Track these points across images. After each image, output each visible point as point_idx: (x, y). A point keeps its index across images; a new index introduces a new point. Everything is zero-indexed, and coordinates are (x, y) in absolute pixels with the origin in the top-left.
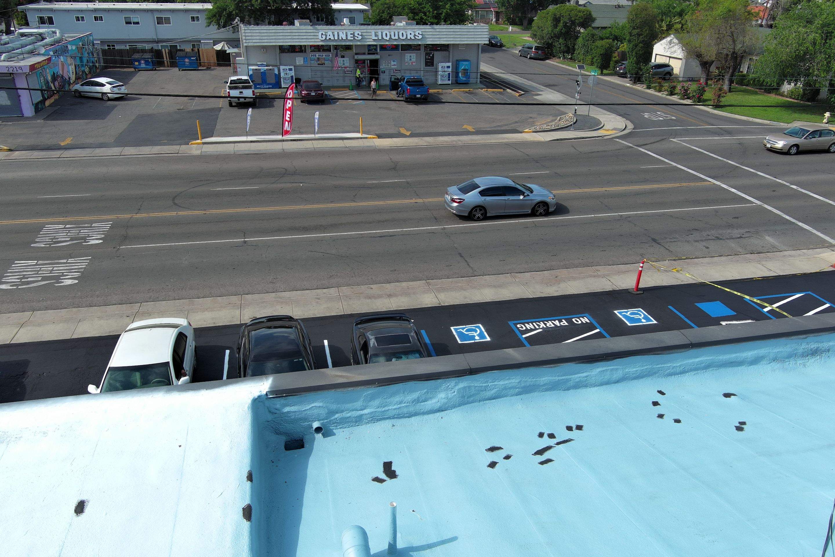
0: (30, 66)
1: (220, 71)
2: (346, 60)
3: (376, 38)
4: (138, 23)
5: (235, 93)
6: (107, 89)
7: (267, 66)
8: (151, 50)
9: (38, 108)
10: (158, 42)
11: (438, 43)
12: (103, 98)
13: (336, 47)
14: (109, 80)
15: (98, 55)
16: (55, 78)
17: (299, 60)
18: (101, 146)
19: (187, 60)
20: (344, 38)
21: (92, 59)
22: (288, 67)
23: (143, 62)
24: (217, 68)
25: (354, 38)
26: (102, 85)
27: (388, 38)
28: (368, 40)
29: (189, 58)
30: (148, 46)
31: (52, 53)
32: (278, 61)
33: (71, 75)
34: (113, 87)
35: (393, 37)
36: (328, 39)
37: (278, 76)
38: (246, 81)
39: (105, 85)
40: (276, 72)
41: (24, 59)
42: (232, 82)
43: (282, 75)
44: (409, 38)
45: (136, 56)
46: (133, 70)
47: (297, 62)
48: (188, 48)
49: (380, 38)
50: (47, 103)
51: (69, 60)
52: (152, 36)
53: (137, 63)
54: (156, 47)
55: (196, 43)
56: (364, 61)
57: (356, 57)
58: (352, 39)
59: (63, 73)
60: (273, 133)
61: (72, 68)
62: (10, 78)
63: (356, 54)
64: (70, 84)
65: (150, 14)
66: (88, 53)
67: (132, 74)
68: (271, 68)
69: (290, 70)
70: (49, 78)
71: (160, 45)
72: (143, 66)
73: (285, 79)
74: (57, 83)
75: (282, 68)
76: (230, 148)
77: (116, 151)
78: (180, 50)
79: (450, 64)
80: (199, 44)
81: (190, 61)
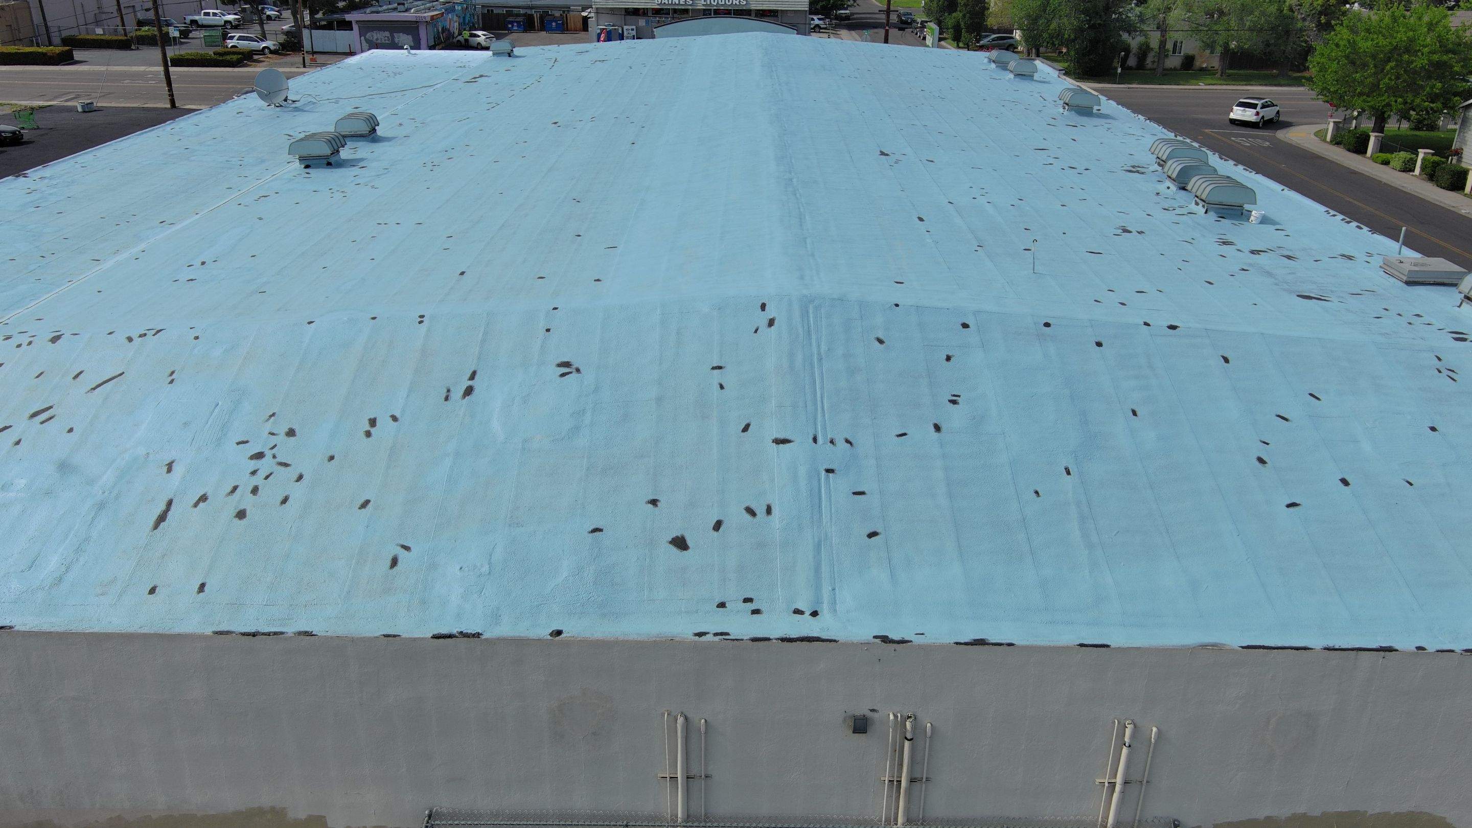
0: (431, 16)
3: (705, 3)
7: (613, 26)
8: (525, 15)
10: (531, 8)
11: (761, 8)
13: (675, 11)
14: (484, 33)
15: (478, 16)
16: (444, 30)
17: (642, 21)
19: (554, 24)
20: (677, 3)
21: (473, 20)
22: (630, 27)
23: (515, 24)
25: (686, 3)
26: (479, 36)
27: (715, 4)
28: (699, 5)
29: (556, 21)
30: (522, 11)
31: (443, 10)
32: (623, 22)
33: (455, 31)
34: (487, 38)
35: (720, 3)
36: (663, 3)
37: (622, 36)
39: (480, 36)
40: (620, 31)
41: (425, 13)
43: (625, 34)
44: (734, 3)
45: (511, 19)
46: (506, 31)
47: (640, 23)
48: (557, 14)
49: (709, 3)
51: (455, 18)
52: (527, 3)
53: (510, 26)
54: (529, 12)
58: (684, 3)
59: (450, 27)
61: (456, 25)
62: (416, 25)
64: (453, 38)
66: (470, 15)
67: (505, 35)
68: (616, 27)
69: (633, 30)
70: (440, 30)
71: (533, 11)
72: (515, 28)
73: (627, 37)
74: (444, 34)
75: (625, 27)
78: (550, 15)
80: (568, 11)
81: (557, 24)
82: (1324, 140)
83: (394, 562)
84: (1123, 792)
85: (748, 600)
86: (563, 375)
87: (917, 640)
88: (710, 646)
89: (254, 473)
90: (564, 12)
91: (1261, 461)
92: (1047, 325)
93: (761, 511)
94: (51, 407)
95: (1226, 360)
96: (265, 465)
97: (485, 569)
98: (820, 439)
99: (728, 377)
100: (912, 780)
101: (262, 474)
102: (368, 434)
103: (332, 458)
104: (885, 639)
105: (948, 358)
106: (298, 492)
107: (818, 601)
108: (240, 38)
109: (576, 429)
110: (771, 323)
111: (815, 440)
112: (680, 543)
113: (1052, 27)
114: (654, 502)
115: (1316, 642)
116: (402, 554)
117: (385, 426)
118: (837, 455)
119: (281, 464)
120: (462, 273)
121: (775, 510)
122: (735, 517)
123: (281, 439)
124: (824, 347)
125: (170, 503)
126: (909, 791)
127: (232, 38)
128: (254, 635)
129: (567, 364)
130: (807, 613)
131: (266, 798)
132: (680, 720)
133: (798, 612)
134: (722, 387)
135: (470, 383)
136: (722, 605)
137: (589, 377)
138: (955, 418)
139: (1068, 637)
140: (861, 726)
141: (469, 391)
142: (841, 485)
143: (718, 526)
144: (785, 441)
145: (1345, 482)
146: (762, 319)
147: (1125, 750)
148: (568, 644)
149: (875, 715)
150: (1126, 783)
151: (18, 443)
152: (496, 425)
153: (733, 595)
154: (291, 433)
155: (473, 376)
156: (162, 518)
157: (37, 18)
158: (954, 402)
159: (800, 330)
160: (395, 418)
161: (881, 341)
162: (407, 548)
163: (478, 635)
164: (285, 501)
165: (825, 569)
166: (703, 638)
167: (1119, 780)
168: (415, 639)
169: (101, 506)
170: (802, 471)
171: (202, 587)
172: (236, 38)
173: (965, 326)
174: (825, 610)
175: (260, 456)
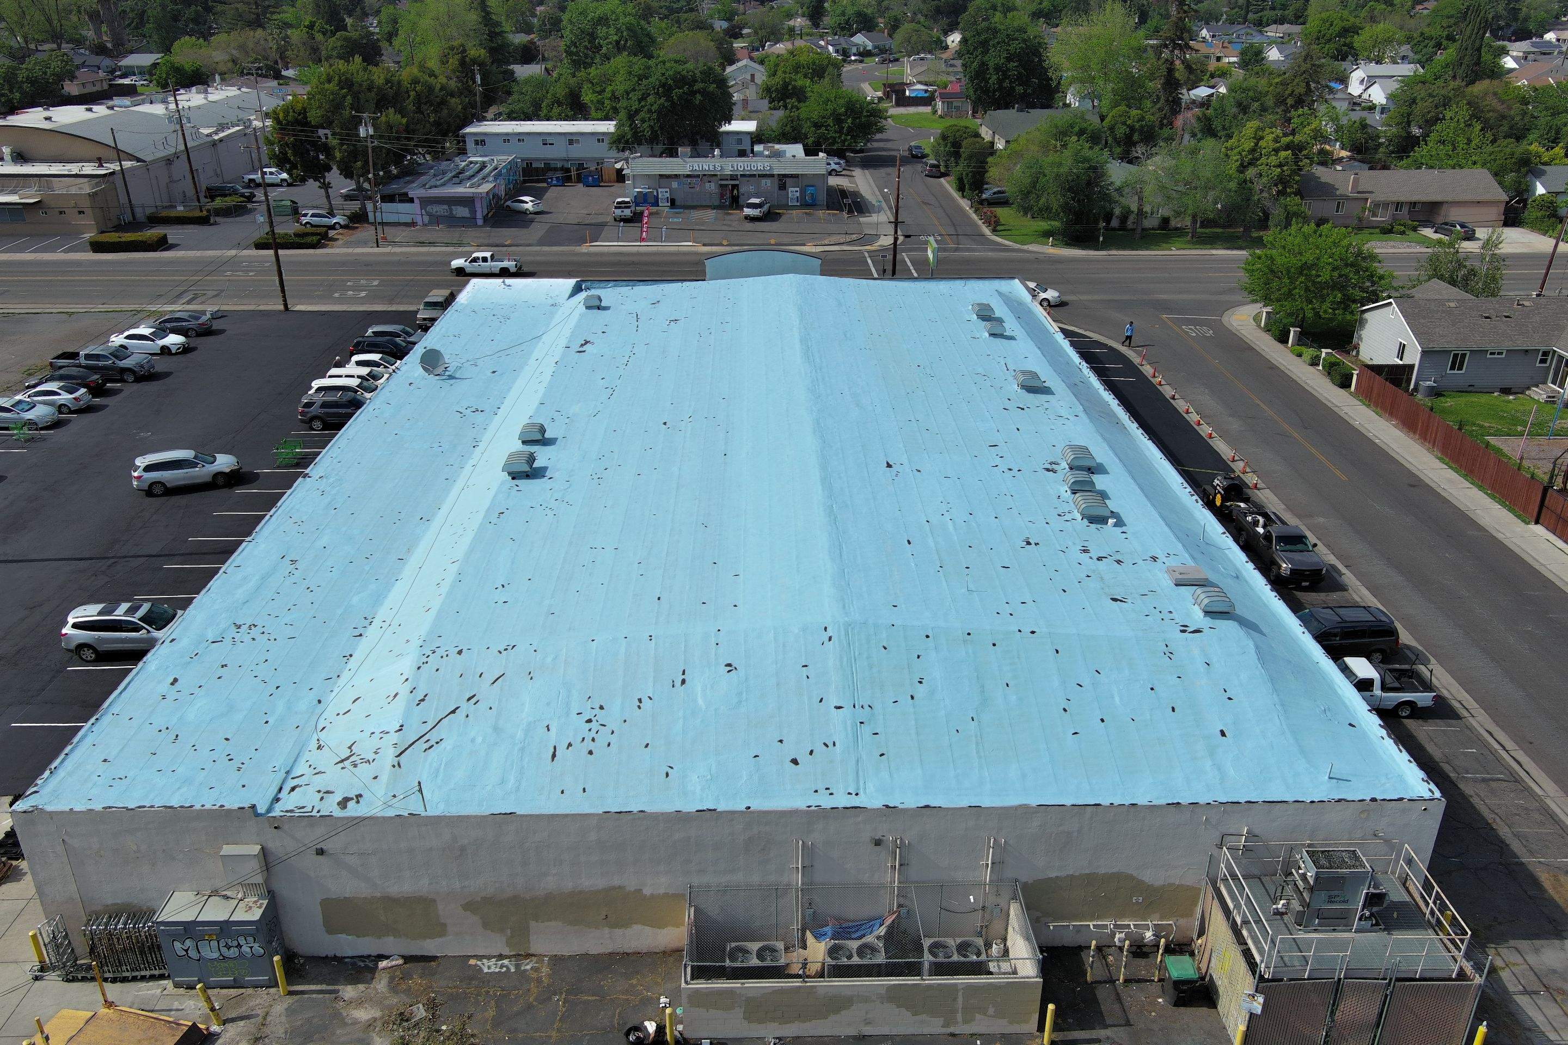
1: (617, 187)
2: (712, 184)
3: (733, 169)
4: (553, 144)
5: (618, 212)
6: (529, 206)
7: (648, 189)
8: (562, 168)
9: (485, 219)
10: (568, 160)
11: (783, 173)
12: (525, 212)
13: (705, 175)
14: (530, 198)
17: (675, 185)
18: (529, 245)
19: (590, 178)
20: (707, 169)
22: (664, 190)
23: (554, 179)
24: (616, 184)
25: (715, 169)
26: (526, 203)
27: (742, 170)
28: (726, 171)
29: (592, 176)
30: (559, 165)
32: (657, 186)
33: (504, 194)
34: (533, 205)
35: (746, 168)
36: (694, 169)
37: (657, 198)
38: (628, 202)
39: (528, 203)
40: (655, 194)
42: (618, 203)
43: (660, 196)
44: (759, 169)
45: (550, 173)
46: (545, 185)
47: (673, 186)
48: (593, 166)
49: (736, 169)
50: (490, 215)
51: (502, 182)
52: (563, 155)
53: (549, 180)
54: (566, 165)
55: (600, 162)
56: (727, 185)
57: (720, 182)
58: (713, 170)
60: (636, 241)
61: (503, 187)
63: (721, 180)
64: (504, 201)
65: (563, 137)
66: (513, 175)
67: (545, 190)
68: (652, 190)
69: (666, 192)
70: (491, 197)
71: (570, 163)
72: (555, 182)
73: (662, 199)
74: (494, 200)
75: (660, 190)
76: (606, 249)
77: (538, 248)
78: (586, 168)
79: (798, 189)
80: (602, 163)
81: (593, 178)
82: (1259, 326)
83: (667, 775)
84: (992, 867)
85: (827, 789)
86: (729, 671)
87: (901, 806)
88: (814, 811)
89: (590, 730)
90: (598, 164)
91: (1065, 710)
92: (969, 634)
93: (831, 745)
94: (475, 695)
95: (1057, 651)
96: (594, 725)
97: (709, 777)
98: (857, 707)
99: (810, 671)
100: (901, 865)
101: (594, 731)
102: (639, 707)
103: (625, 721)
104: (887, 806)
105: (919, 657)
106: (613, 739)
107: (858, 789)
108: (313, 216)
109: (740, 702)
110: (830, 639)
111: (854, 706)
112: (795, 762)
113: (1041, 202)
114: (781, 741)
115: (1068, 802)
116: (670, 771)
117: (646, 703)
118: (863, 714)
119: (602, 725)
120: (659, 599)
121: (837, 744)
122: (819, 748)
123: (597, 711)
124: (857, 653)
125: (555, 748)
126: (899, 869)
127: (305, 215)
128: (620, 813)
129: (729, 665)
130: (854, 794)
131: (616, 882)
132: (801, 842)
133: (849, 794)
134: (808, 677)
135: (683, 677)
136: (816, 791)
137: (742, 672)
138: (921, 691)
139: (965, 803)
140: (878, 843)
141: (683, 682)
142: (866, 730)
143: (811, 753)
144: (840, 708)
145: (1102, 720)
146: (825, 637)
147: (991, 850)
148: (753, 812)
149: (884, 838)
150: (993, 863)
151: (467, 716)
152: (700, 701)
153: (821, 788)
154: (601, 708)
155: (684, 673)
156: (554, 756)
157: (123, 199)
158: (920, 682)
159: (844, 642)
160: (650, 698)
161: (885, 648)
162: (672, 768)
163: (715, 810)
164: (609, 745)
165: (861, 773)
166: (811, 809)
167: (990, 862)
168: (689, 813)
169: (522, 749)
170: (849, 723)
171: (584, 790)
172: (309, 215)
173: (927, 637)
174: (861, 792)
175: (589, 721)
